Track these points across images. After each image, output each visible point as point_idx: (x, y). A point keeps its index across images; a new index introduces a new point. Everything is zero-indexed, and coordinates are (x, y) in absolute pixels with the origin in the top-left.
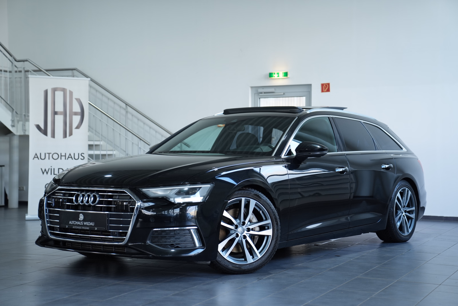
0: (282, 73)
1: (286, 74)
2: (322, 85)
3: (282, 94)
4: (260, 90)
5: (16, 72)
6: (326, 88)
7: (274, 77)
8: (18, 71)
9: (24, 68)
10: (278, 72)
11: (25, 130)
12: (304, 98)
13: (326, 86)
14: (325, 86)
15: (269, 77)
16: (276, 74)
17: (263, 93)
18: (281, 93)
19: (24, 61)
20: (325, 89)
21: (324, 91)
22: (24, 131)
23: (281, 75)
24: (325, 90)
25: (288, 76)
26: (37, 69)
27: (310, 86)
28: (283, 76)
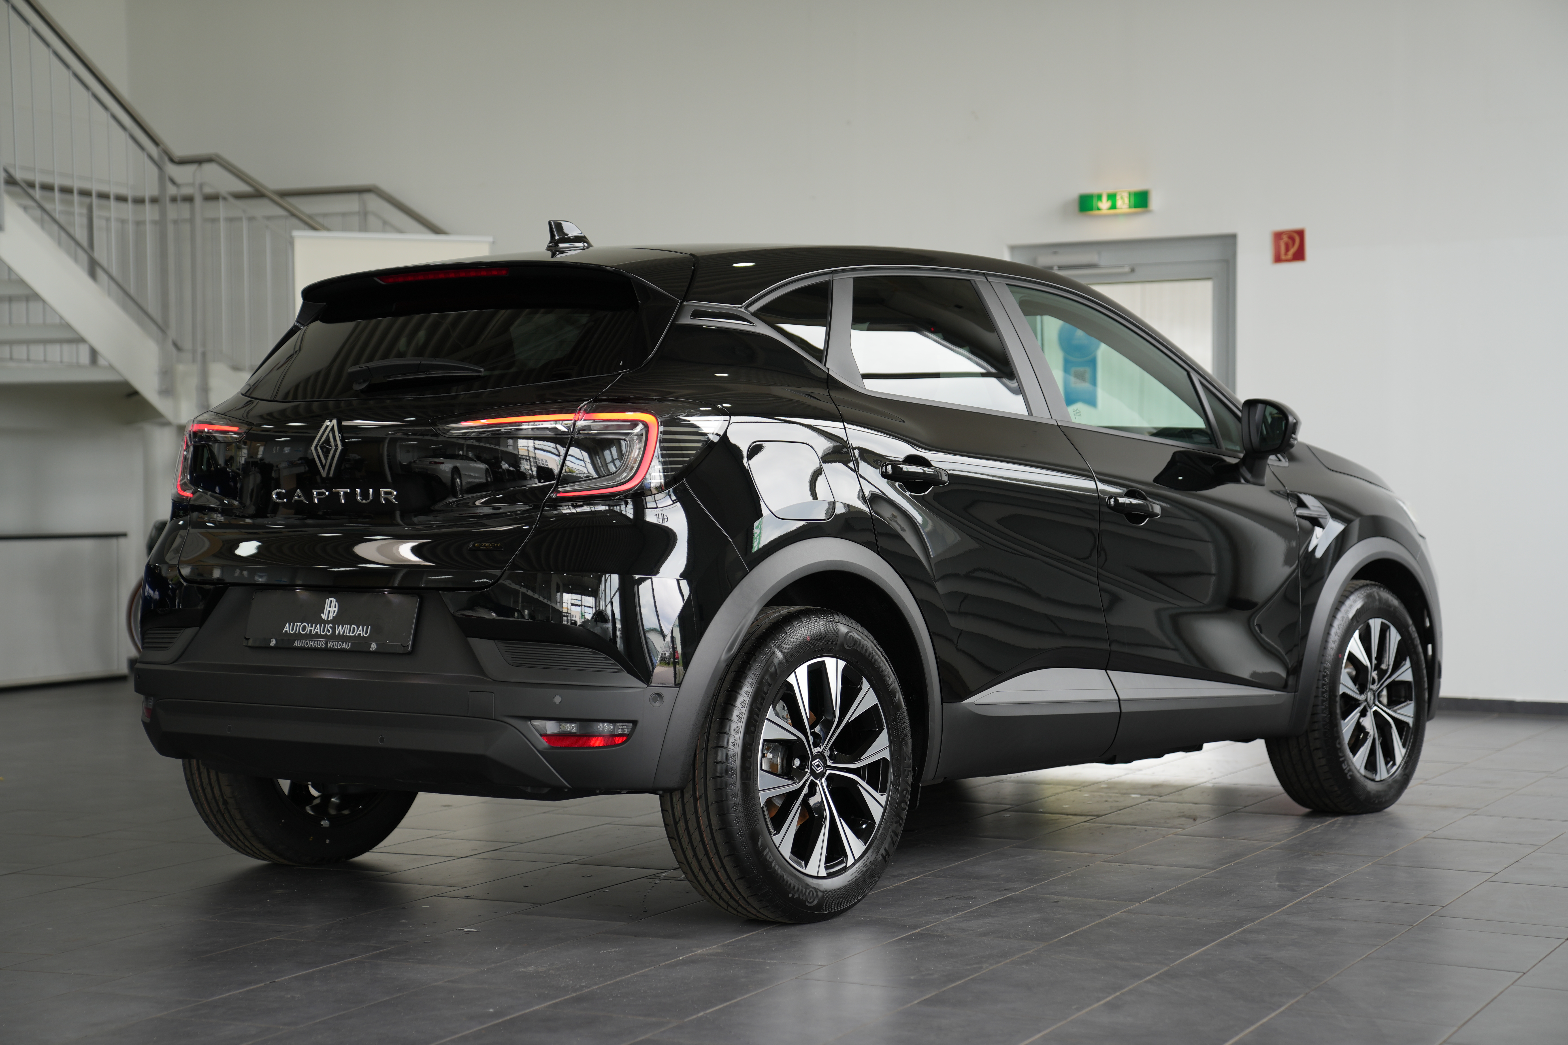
0: (1126, 196)
1: (1142, 199)
2: (1278, 236)
3: (1127, 270)
4: (1045, 259)
5: (174, 200)
6: (1290, 246)
7: (1099, 209)
8: (179, 199)
9: (201, 186)
10: (1111, 191)
12: (1209, 284)
13: (1292, 239)
14: (1285, 238)
15: (1076, 207)
16: (1104, 198)
18: (1122, 266)
19: (199, 161)
20: (1287, 250)
21: (1283, 257)
23: (1123, 203)
24: (1286, 254)
25: (1151, 206)
26: (246, 189)
28: (1130, 207)
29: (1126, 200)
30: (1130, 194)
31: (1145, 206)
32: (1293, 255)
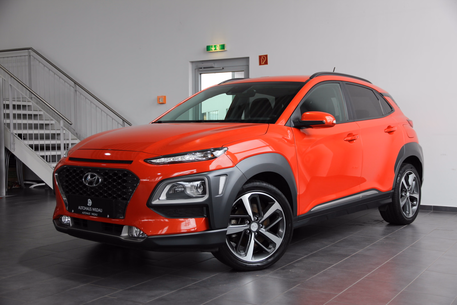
0: (219, 46)
1: (223, 47)
2: (260, 57)
3: (221, 68)
4: (200, 65)
6: (263, 60)
7: (212, 50)
10: (215, 44)
12: (243, 72)
13: (264, 58)
14: (263, 58)
15: (206, 50)
16: (213, 47)
17: (203, 68)
18: (220, 67)
20: (263, 61)
21: (262, 64)
23: (218, 49)
24: (262, 63)
27: (247, 58)
28: (220, 50)
29: (219, 47)
30: (220, 45)
31: (224, 49)
32: (265, 62)
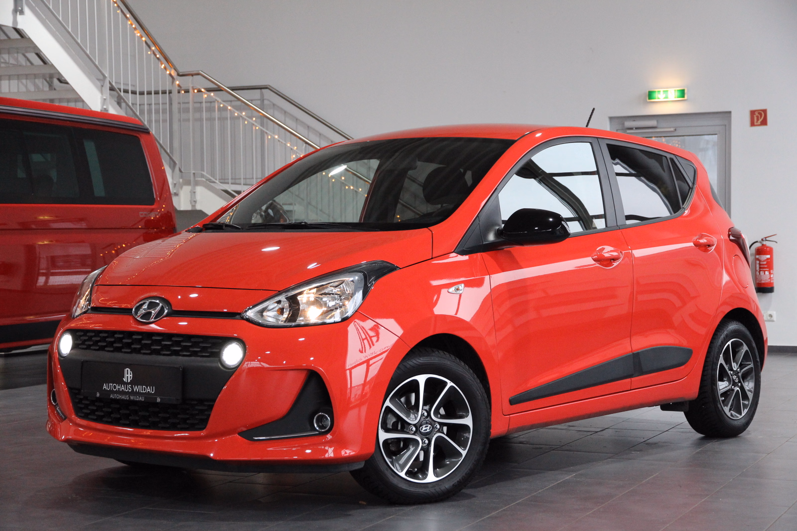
0: (674, 91)
1: (682, 93)
2: (753, 113)
3: (672, 129)
4: (628, 124)
6: (759, 118)
7: (658, 98)
10: (665, 90)
11: (195, 202)
12: (716, 136)
13: (760, 114)
14: (757, 114)
15: (646, 98)
16: (661, 92)
17: (634, 129)
18: (670, 128)
19: (192, 75)
20: (758, 120)
21: (755, 124)
22: (193, 204)
23: (673, 95)
24: (757, 122)
25: (686, 96)
26: (215, 86)
27: (728, 114)
28: (675, 98)
31: (684, 97)
32: (761, 122)
